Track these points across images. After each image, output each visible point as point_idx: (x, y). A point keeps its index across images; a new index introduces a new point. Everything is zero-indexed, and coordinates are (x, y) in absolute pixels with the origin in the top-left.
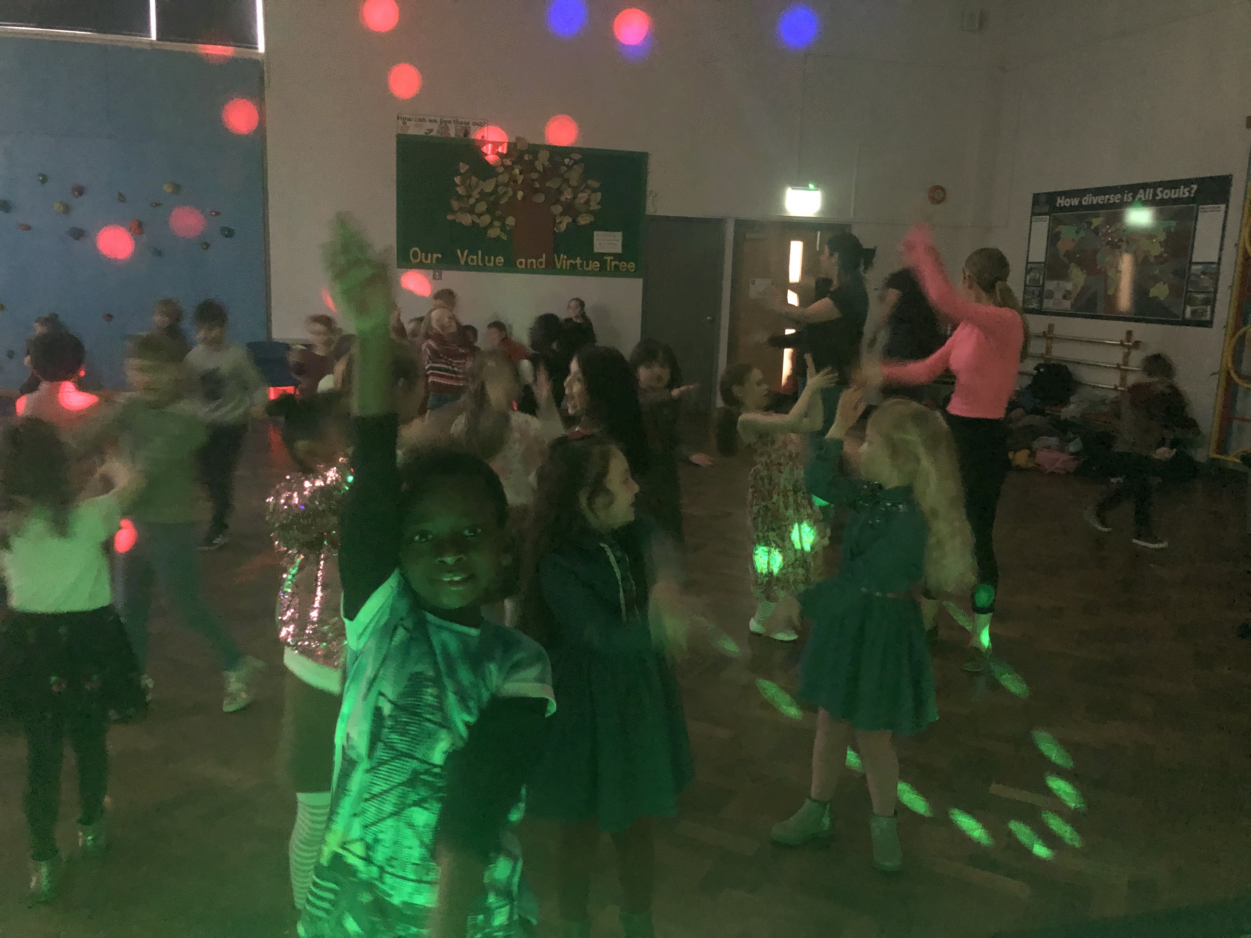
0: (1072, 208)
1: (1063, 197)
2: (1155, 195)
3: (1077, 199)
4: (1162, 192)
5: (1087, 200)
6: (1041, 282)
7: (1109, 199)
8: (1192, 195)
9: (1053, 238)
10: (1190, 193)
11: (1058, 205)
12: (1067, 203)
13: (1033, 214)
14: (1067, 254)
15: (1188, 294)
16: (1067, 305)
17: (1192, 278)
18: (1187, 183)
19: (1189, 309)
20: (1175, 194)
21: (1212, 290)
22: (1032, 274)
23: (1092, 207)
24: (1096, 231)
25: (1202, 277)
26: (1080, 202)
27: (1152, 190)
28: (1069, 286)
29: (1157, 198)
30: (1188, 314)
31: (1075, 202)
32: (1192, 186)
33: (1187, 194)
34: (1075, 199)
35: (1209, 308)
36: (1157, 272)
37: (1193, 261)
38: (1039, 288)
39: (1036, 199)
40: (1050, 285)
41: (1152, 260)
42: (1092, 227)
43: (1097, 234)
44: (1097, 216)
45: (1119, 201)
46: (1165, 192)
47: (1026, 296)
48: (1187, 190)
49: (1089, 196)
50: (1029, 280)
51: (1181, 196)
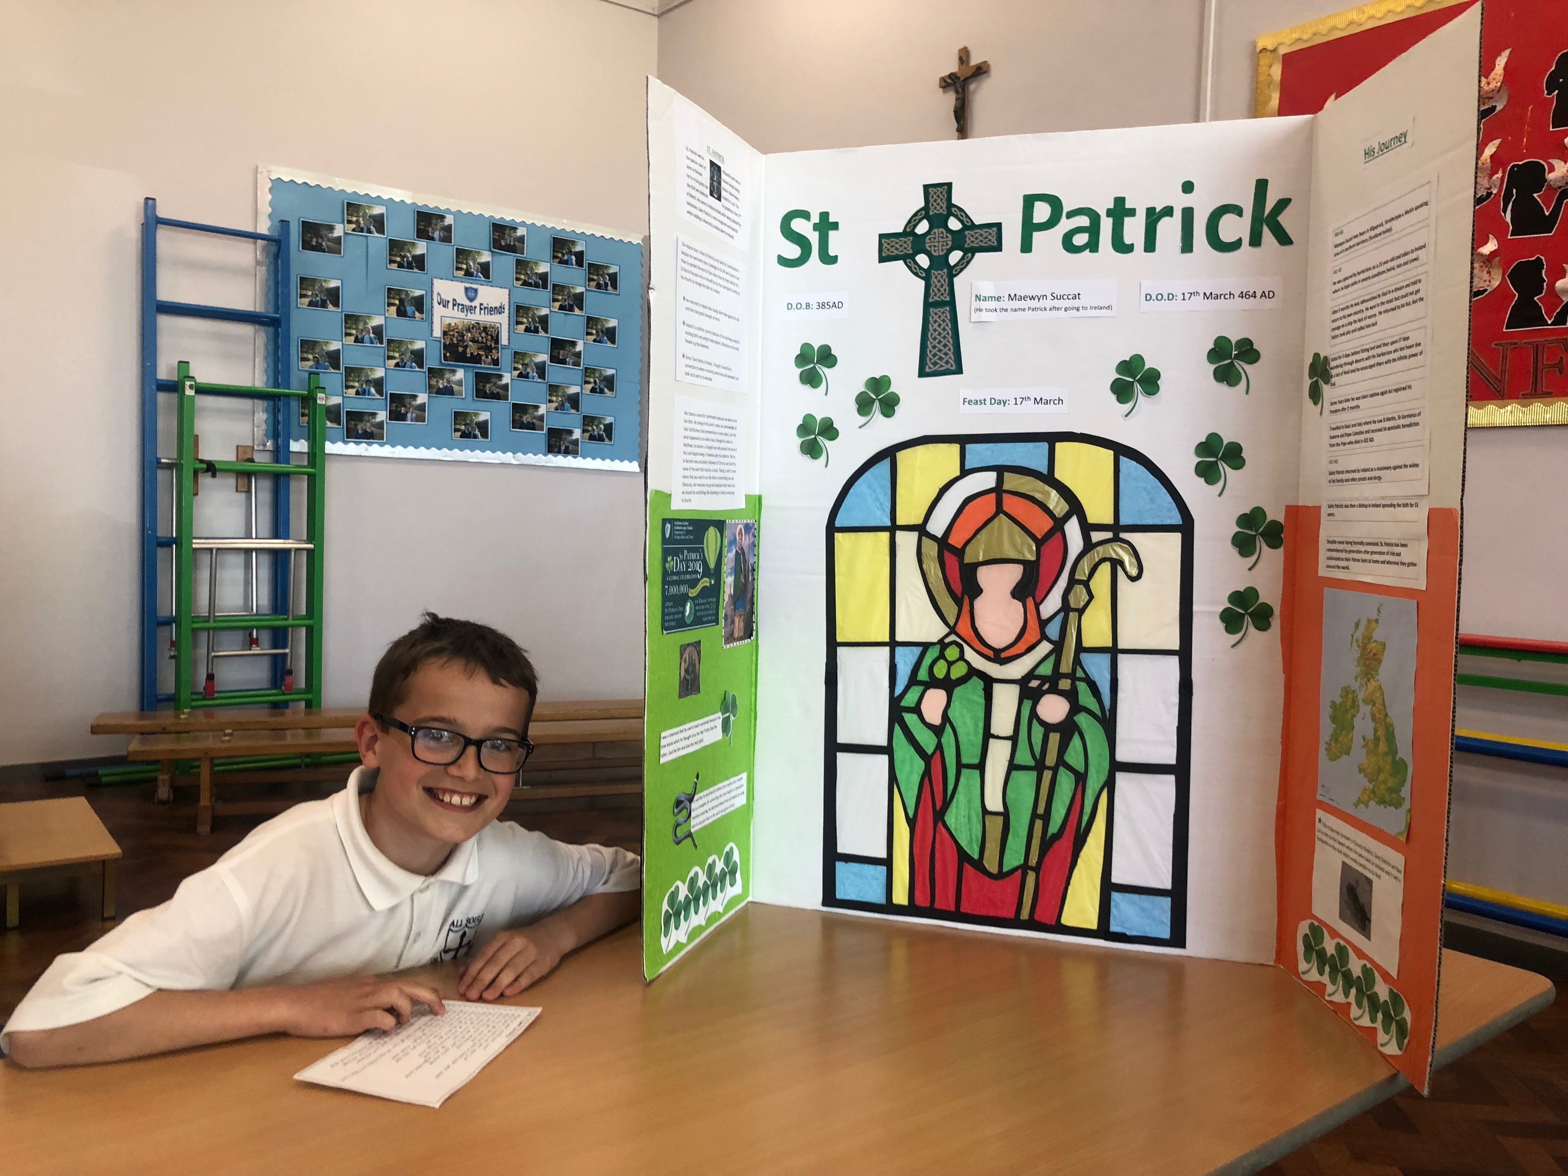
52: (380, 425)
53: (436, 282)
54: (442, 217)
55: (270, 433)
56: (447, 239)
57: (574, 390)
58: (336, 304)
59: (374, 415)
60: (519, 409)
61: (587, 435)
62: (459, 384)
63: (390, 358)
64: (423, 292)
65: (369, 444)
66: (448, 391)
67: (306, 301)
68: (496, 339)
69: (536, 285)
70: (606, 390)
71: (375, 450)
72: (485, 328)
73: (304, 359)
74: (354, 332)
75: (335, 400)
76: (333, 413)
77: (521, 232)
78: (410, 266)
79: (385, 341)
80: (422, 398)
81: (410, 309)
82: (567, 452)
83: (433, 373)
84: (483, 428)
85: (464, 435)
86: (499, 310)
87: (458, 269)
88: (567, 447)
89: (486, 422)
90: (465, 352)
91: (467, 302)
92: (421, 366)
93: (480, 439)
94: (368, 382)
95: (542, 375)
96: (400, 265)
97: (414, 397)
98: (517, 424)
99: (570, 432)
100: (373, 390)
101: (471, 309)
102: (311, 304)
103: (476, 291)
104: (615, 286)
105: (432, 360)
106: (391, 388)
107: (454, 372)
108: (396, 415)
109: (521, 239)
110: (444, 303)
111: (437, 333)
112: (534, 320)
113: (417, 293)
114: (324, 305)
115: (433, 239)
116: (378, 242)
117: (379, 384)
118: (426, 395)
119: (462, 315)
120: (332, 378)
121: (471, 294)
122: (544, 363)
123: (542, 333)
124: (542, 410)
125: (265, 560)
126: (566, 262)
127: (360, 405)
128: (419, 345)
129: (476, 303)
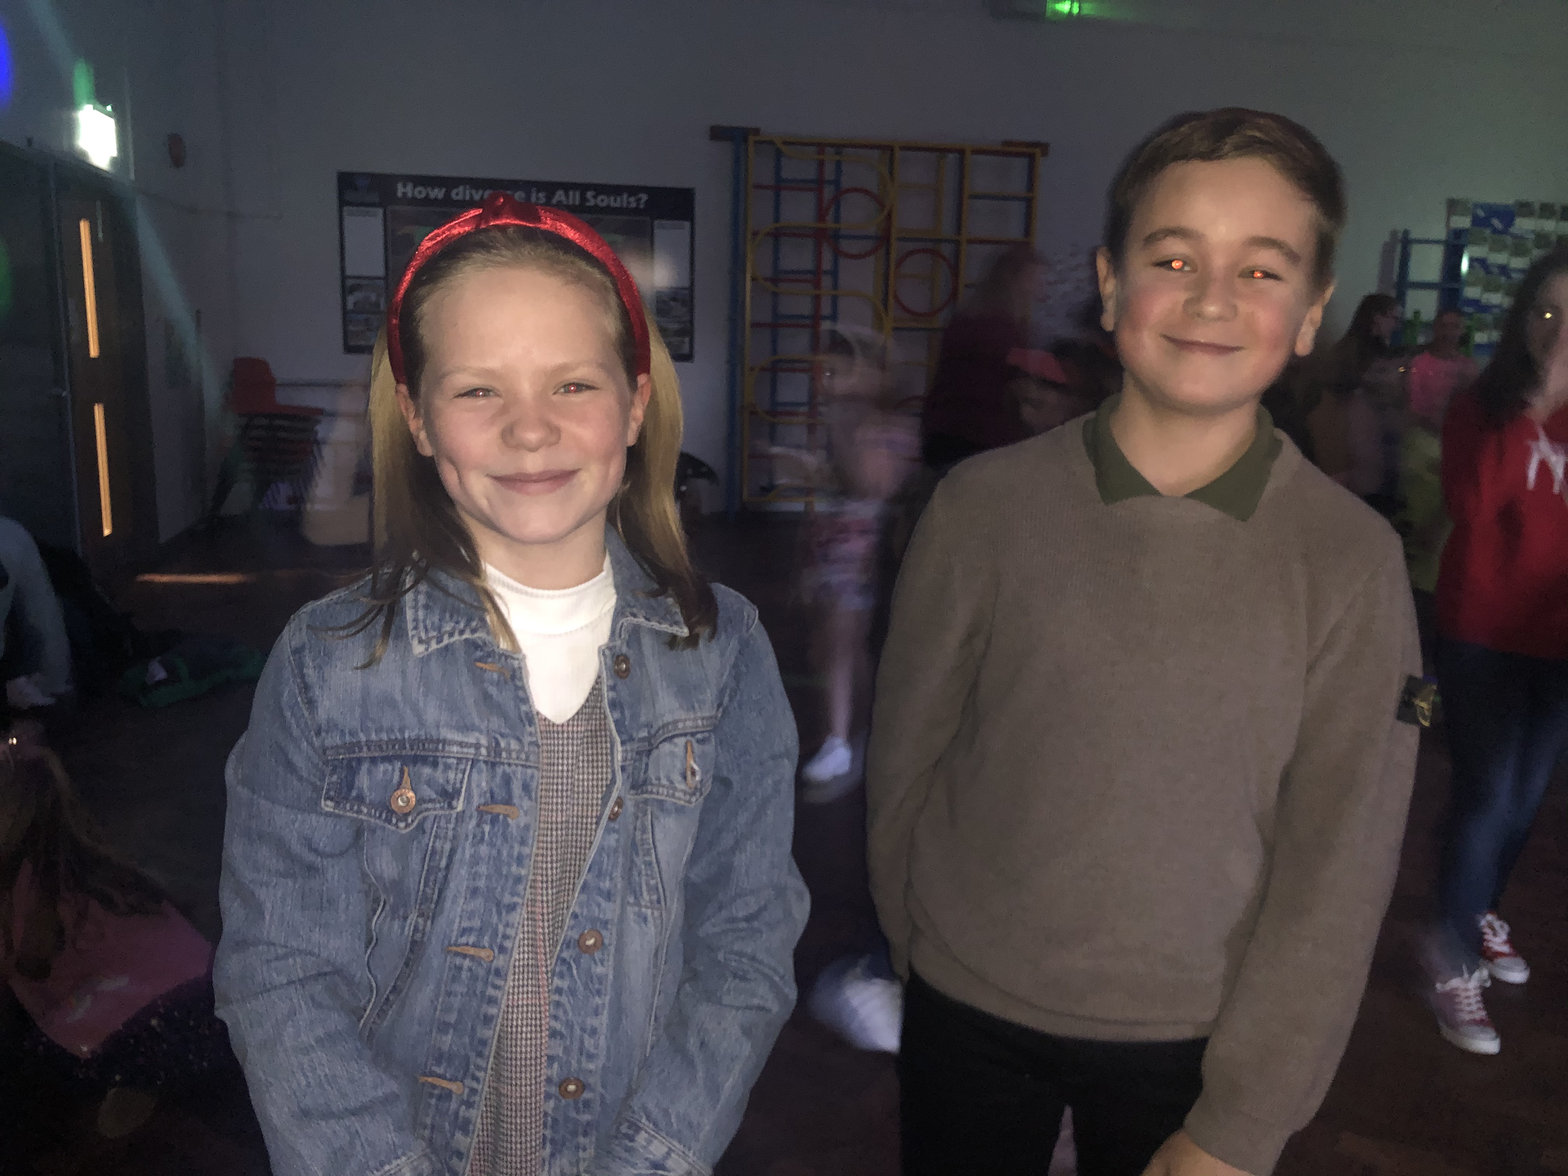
0: (427, 201)
1: (410, 185)
2: (584, 199)
3: (440, 190)
4: (595, 197)
5: (459, 193)
8: (642, 206)
9: (397, 244)
10: (638, 204)
11: (400, 194)
12: (420, 192)
13: (343, 202)
17: (660, 305)
18: (633, 190)
20: (615, 201)
21: (686, 317)
22: (359, 295)
25: (672, 303)
26: (447, 194)
27: (578, 194)
29: (587, 204)
31: (437, 193)
32: (641, 195)
33: (634, 205)
34: (436, 190)
35: (686, 338)
39: (346, 180)
46: (600, 198)
47: (351, 328)
48: (632, 199)
49: (465, 190)
50: (355, 304)
51: (625, 205)
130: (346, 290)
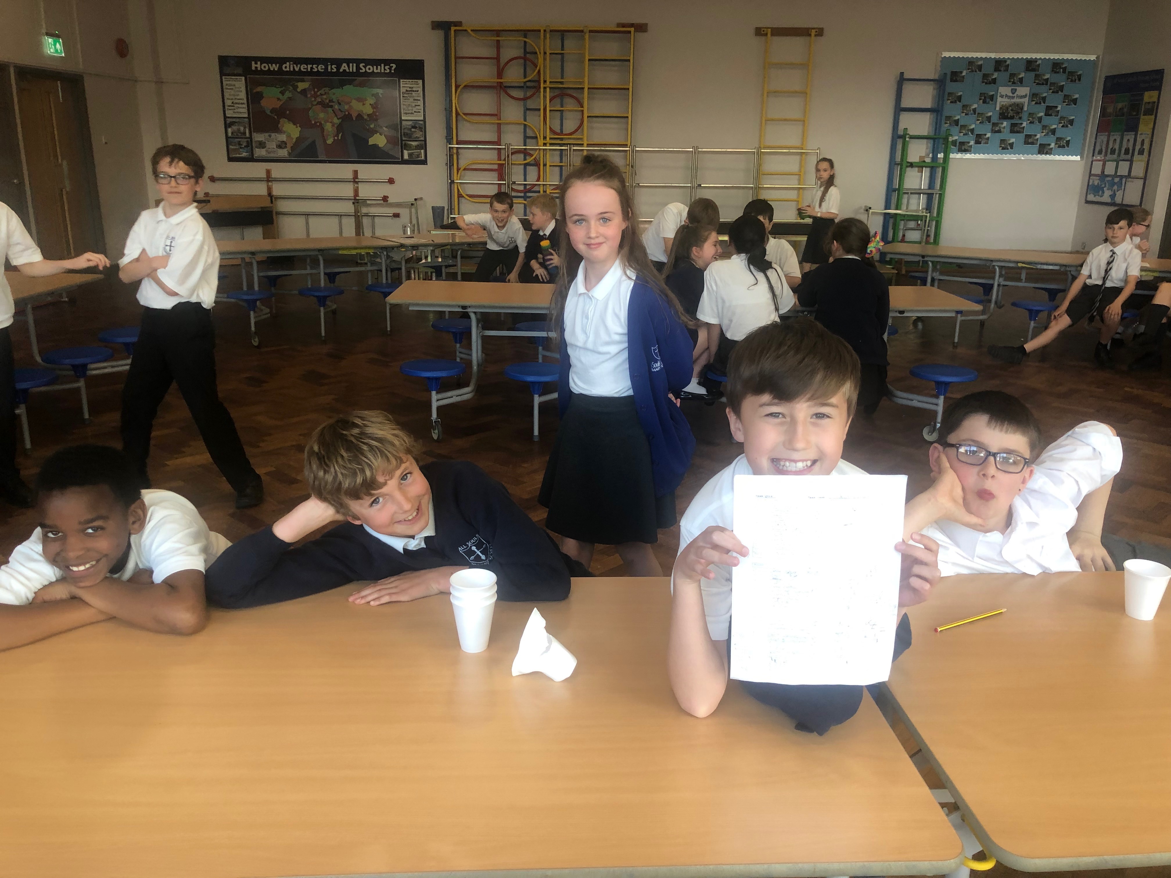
0: (269, 72)
1: (259, 63)
2: (358, 68)
3: (276, 65)
4: (365, 67)
5: (287, 67)
6: (248, 135)
7: (312, 68)
8: (393, 71)
9: (254, 98)
10: (390, 70)
11: (253, 68)
12: (265, 67)
13: (222, 74)
14: (273, 110)
15: (403, 142)
16: (283, 153)
17: (406, 131)
18: (387, 62)
19: (406, 153)
20: (377, 69)
21: (423, 139)
22: (235, 128)
23: (294, 73)
24: (304, 92)
25: (413, 130)
26: (280, 68)
27: (355, 65)
28: (283, 137)
29: (361, 71)
30: (406, 157)
31: (275, 67)
32: (391, 65)
33: (388, 71)
34: (274, 65)
35: (422, 151)
36: (372, 126)
37: (403, 118)
38: (246, 140)
39: (223, 61)
40: (258, 137)
41: (365, 117)
42: (299, 90)
43: (306, 96)
44: (303, 81)
45: (323, 70)
46: (368, 67)
47: (231, 147)
48: (387, 67)
49: (290, 64)
50: (232, 133)
51: (383, 71)
52: (971, 146)
53: (1000, 88)
54: (1005, 61)
55: (931, 152)
56: (1006, 70)
57: (1054, 127)
58: (960, 101)
59: (969, 142)
60: (1028, 136)
61: (1057, 145)
62: (1004, 128)
63: (978, 120)
64: (994, 93)
65: (966, 154)
66: (999, 131)
67: (949, 101)
68: (1022, 109)
69: (1043, 84)
70: (1069, 125)
71: (968, 156)
72: (1018, 105)
73: (946, 123)
74: (965, 111)
75: (956, 138)
76: (954, 143)
77: (1039, 62)
78: (990, 83)
79: (977, 113)
80: (989, 135)
81: (988, 100)
82: (1047, 153)
83: (994, 124)
84: (1011, 145)
85: (1003, 149)
86: (1025, 96)
87: (1009, 81)
88: (1047, 151)
89: (1013, 143)
90: (1008, 115)
91: (1011, 95)
92: (989, 122)
93: (1010, 150)
94: (968, 130)
95: (1040, 122)
96: (986, 83)
97: (985, 135)
98: (1026, 143)
99: (1049, 145)
100: (970, 133)
101: (1013, 97)
102: (951, 102)
103: (1016, 90)
104: (1079, 80)
105: (994, 119)
106: (976, 133)
107: (1002, 123)
108: (977, 142)
109: (1039, 65)
110: (1002, 96)
111: (998, 109)
112: (1039, 98)
113: (992, 93)
114: (955, 102)
115: (1000, 71)
116: (979, 75)
117: (972, 131)
118: (990, 134)
119: (1009, 100)
120: (955, 130)
121: (1014, 91)
122: (1042, 116)
123: (1042, 104)
124: (1038, 136)
125: (926, 196)
126: (1058, 73)
127: (965, 139)
128: (990, 114)
129: (1015, 95)
130: (227, 126)
